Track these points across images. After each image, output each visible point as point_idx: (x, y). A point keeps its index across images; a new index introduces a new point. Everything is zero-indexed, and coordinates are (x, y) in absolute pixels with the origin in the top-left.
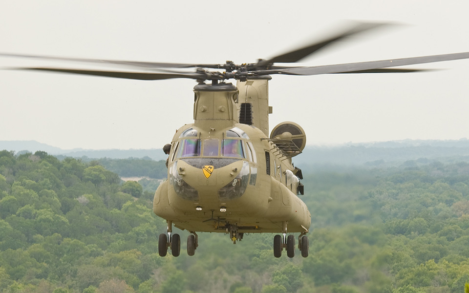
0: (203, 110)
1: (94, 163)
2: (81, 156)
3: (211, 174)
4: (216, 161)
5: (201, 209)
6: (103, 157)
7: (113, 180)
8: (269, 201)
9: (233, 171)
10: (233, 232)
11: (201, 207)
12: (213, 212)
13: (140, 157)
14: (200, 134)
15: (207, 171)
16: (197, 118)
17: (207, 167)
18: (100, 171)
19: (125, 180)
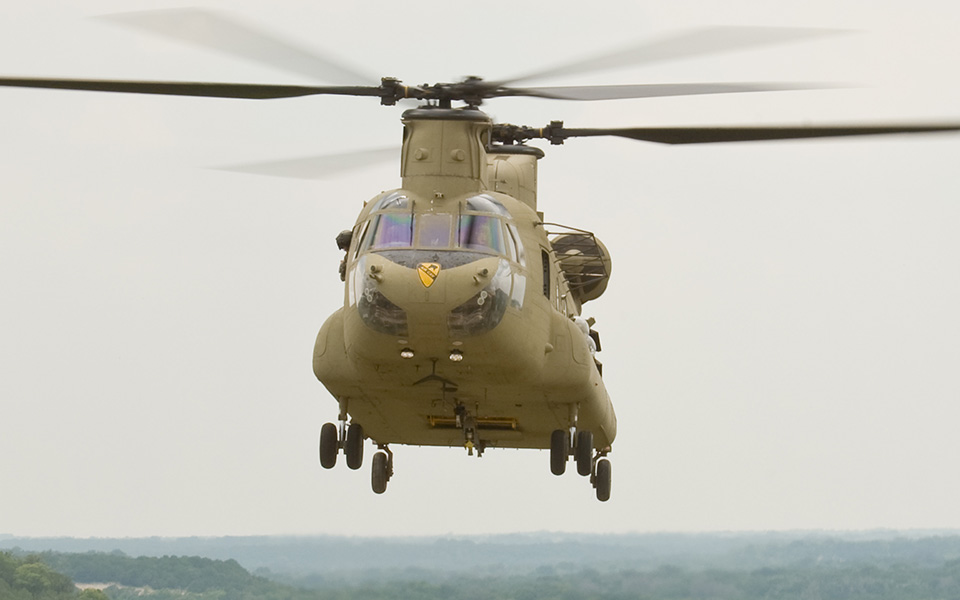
0: (420, 157)
1: (32, 559)
2: (11, 548)
3: (434, 278)
4: (443, 257)
5: (410, 355)
6: (47, 550)
7: (63, 587)
8: (548, 351)
9: (479, 274)
10: (467, 431)
11: (412, 351)
12: (434, 362)
13: (108, 550)
14: (414, 203)
15: (427, 273)
16: (407, 174)
17: (427, 265)
18: (42, 572)
19: (82, 587)
